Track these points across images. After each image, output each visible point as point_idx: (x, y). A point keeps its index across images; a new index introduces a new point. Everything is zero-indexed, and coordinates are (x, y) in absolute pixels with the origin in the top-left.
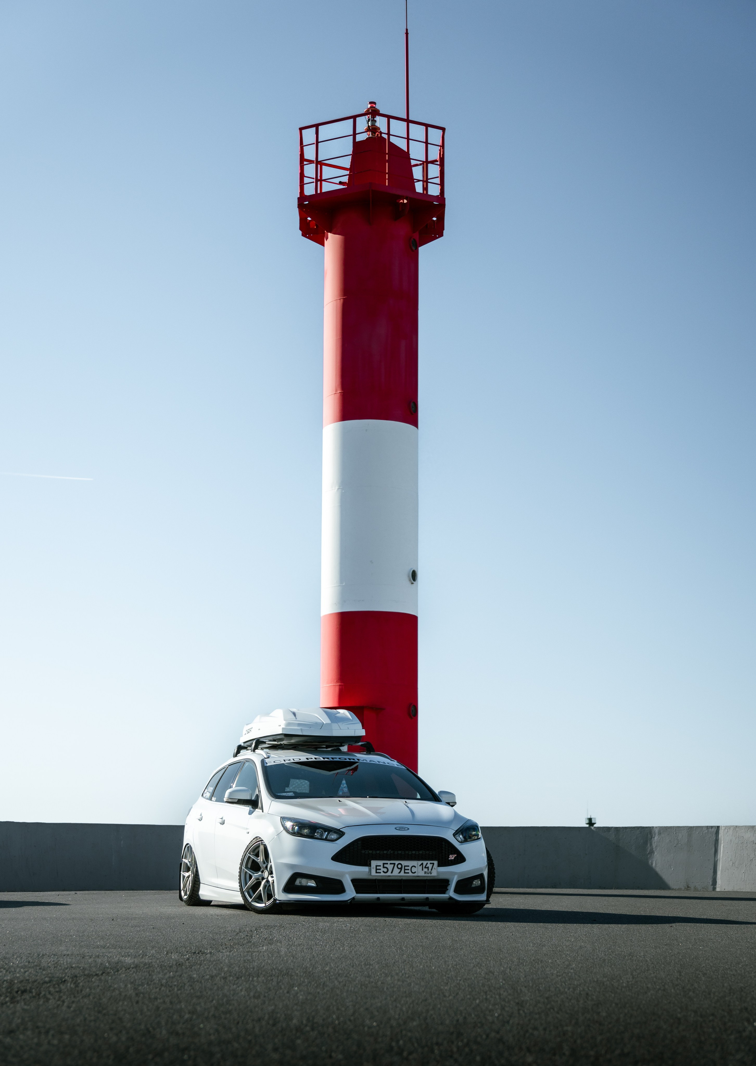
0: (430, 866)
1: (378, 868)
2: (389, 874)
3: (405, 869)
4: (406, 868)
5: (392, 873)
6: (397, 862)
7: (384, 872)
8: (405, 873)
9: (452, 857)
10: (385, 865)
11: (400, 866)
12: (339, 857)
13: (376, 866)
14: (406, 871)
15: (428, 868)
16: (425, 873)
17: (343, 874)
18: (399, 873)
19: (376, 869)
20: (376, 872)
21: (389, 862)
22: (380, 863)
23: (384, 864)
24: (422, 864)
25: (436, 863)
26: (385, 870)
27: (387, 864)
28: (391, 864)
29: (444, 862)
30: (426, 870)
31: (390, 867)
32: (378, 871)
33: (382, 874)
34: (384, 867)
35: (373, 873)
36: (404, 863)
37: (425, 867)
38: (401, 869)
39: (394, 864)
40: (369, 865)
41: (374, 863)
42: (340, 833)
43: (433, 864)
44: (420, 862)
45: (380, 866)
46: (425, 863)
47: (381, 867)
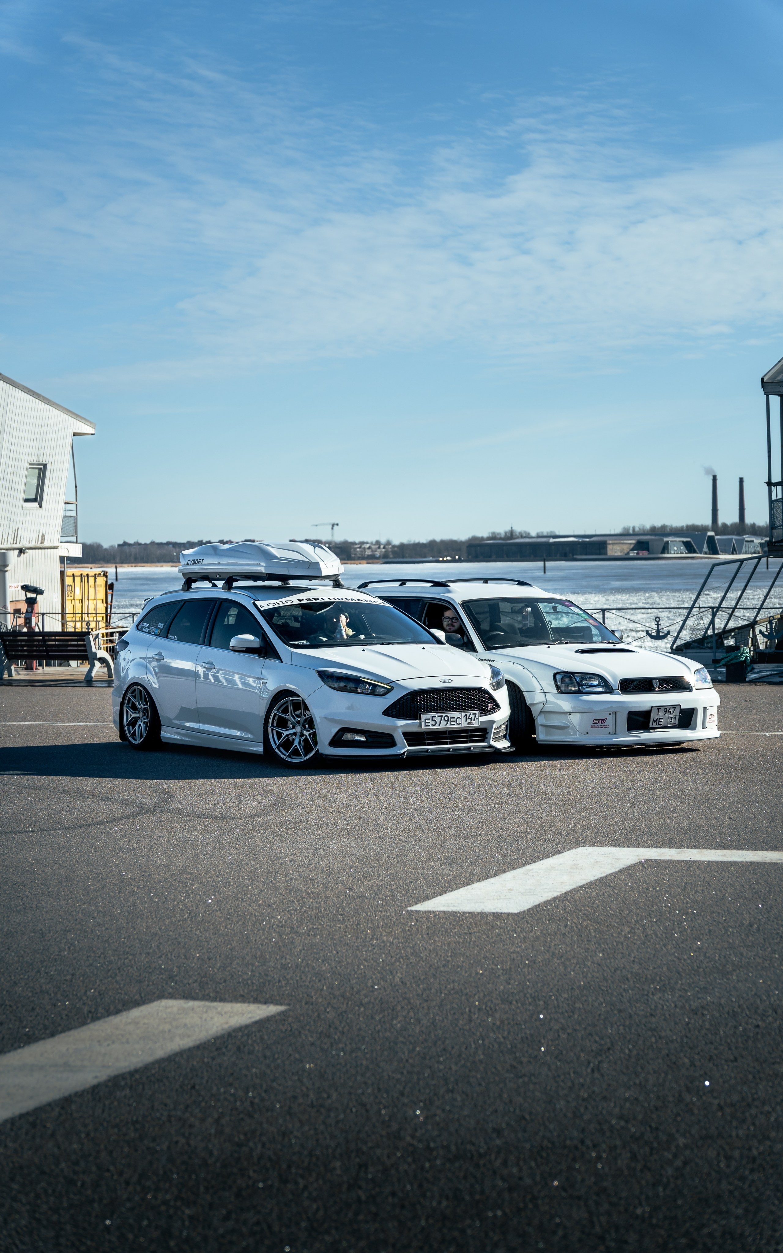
0: (472, 716)
1: (427, 721)
2: (437, 726)
3: (451, 721)
4: (452, 720)
5: (440, 725)
6: (443, 715)
7: (432, 724)
8: (451, 724)
9: (491, 706)
10: (434, 718)
11: (446, 719)
12: (387, 712)
13: (426, 719)
14: (452, 723)
15: (471, 718)
16: (468, 724)
17: (395, 728)
18: (446, 725)
20: (426, 726)
21: (437, 714)
22: (429, 716)
23: (432, 717)
24: (466, 715)
25: (477, 713)
27: (435, 716)
28: (439, 716)
29: (485, 711)
30: (469, 721)
31: (438, 720)
32: (427, 724)
33: (431, 727)
34: (433, 720)
35: (423, 727)
36: (450, 715)
37: (469, 718)
38: (448, 721)
39: (442, 716)
40: (420, 719)
41: (424, 716)
43: (475, 714)
44: (464, 713)
45: (429, 719)
46: (468, 713)
47: (430, 721)
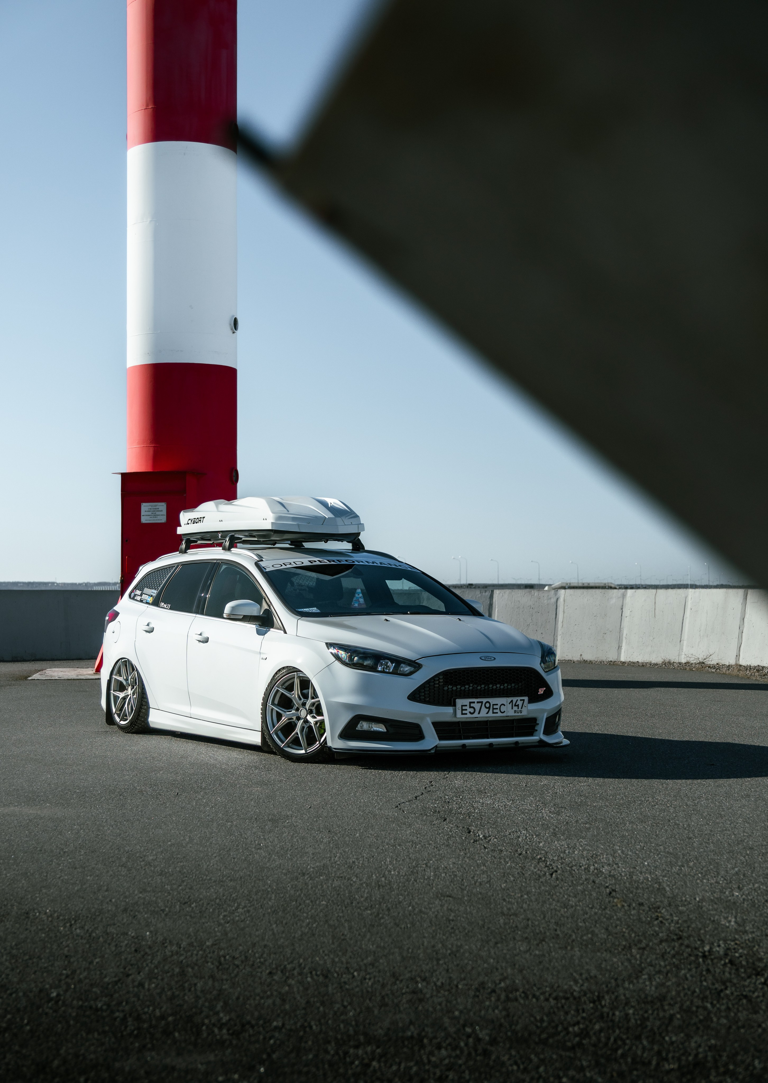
0: (520, 703)
1: (464, 708)
2: (476, 715)
3: (493, 709)
4: (495, 707)
5: (479, 713)
6: (484, 700)
7: (470, 712)
8: (493, 713)
9: (541, 691)
10: (472, 705)
11: (488, 705)
12: (415, 696)
13: (462, 706)
14: (495, 711)
15: (518, 706)
16: (515, 712)
17: (423, 717)
18: (487, 713)
19: (462, 710)
20: (462, 714)
21: (476, 700)
22: (466, 701)
23: (470, 703)
24: (512, 701)
25: (526, 699)
26: (472, 710)
27: (474, 702)
28: (478, 702)
29: (534, 699)
30: (515, 708)
31: (477, 706)
32: (464, 712)
33: (469, 715)
34: (470, 707)
35: (459, 715)
36: (493, 701)
37: (515, 705)
38: (489, 708)
39: (482, 702)
40: (454, 705)
41: (460, 702)
42: (415, 666)
43: (524, 700)
44: (509, 699)
45: (466, 706)
46: (515, 699)
47: (467, 708)
